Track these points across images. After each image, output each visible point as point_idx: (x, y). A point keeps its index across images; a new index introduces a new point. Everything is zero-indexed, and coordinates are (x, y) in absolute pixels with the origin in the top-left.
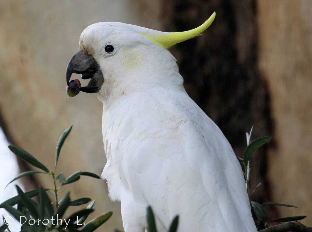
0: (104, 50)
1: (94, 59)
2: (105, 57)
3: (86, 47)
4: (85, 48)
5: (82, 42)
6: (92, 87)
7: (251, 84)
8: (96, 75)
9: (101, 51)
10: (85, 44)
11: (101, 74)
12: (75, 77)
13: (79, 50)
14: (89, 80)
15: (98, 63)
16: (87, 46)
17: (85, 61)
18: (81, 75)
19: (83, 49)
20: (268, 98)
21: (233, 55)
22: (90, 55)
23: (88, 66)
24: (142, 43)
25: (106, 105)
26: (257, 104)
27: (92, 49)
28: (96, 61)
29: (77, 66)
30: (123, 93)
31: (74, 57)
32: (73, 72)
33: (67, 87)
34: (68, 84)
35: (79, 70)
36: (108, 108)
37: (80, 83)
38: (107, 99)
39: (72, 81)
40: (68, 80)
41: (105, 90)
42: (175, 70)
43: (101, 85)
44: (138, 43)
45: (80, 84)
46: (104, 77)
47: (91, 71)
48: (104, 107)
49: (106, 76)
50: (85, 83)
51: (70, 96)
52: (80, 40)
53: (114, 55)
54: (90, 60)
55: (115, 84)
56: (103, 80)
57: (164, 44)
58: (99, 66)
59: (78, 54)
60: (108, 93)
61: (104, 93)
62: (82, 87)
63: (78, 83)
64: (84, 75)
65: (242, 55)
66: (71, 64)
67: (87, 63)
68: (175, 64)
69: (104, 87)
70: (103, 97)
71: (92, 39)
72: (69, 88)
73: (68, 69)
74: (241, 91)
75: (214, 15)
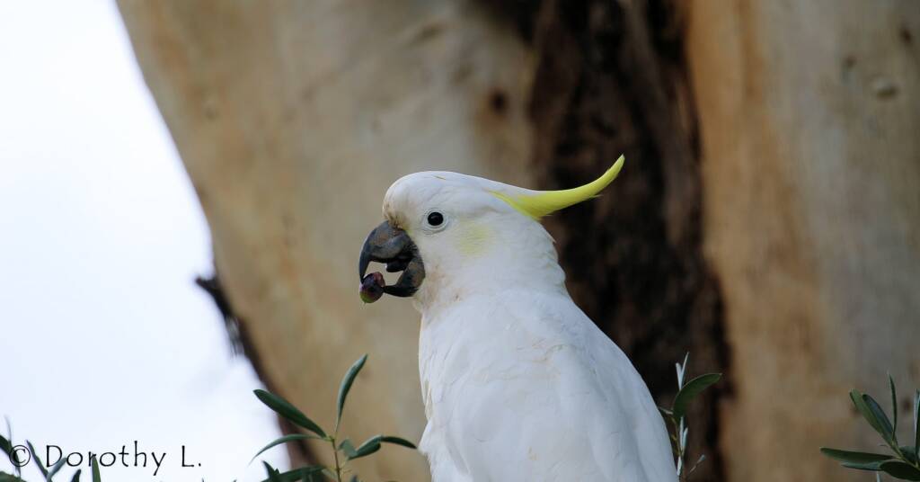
0: (427, 221)
1: (407, 237)
2: (428, 233)
3: (394, 216)
4: (392, 218)
5: (388, 206)
6: (403, 285)
7: (690, 282)
8: (412, 266)
9: (421, 223)
10: (392, 210)
11: (421, 263)
12: (375, 267)
13: (381, 221)
14: (400, 273)
15: (416, 243)
16: (397, 213)
17: (392, 240)
18: (386, 266)
19: (389, 219)
20: (719, 308)
21: (658, 230)
22: (402, 230)
23: (397, 250)
24: (493, 210)
25: (426, 317)
26: (701, 318)
27: (405, 219)
28: (413, 240)
29: (378, 248)
30: (457, 297)
31: (373, 233)
32: (371, 260)
33: (361, 285)
34: (363, 280)
35: (382, 256)
36: (429, 323)
37: (384, 278)
38: (428, 307)
39: (370, 275)
40: (362, 275)
41: (426, 292)
42: (552, 259)
43: (419, 284)
44: (485, 209)
45: (383, 281)
46: (426, 268)
47: (402, 257)
48: (423, 320)
49: (428, 268)
50: (392, 279)
51: (365, 301)
52: (385, 203)
53: (443, 230)
54: (401, 239)
55: (444, 281)
56: (423, 275)
57: (532, 211)
58: (416, 250)
59: (381, 228)
60: (431, 296)
61: (424, 298)
63: (380, 278)
64: (390, 264)
65: (675, 233)
66: (367, 246)
67: (395, 244)
68: (551, 247)
70: (422, 303)
71: (406, 202)
72: (364, 288)
73: (363, 254)
74: (672, 296)
75: (620, 161)
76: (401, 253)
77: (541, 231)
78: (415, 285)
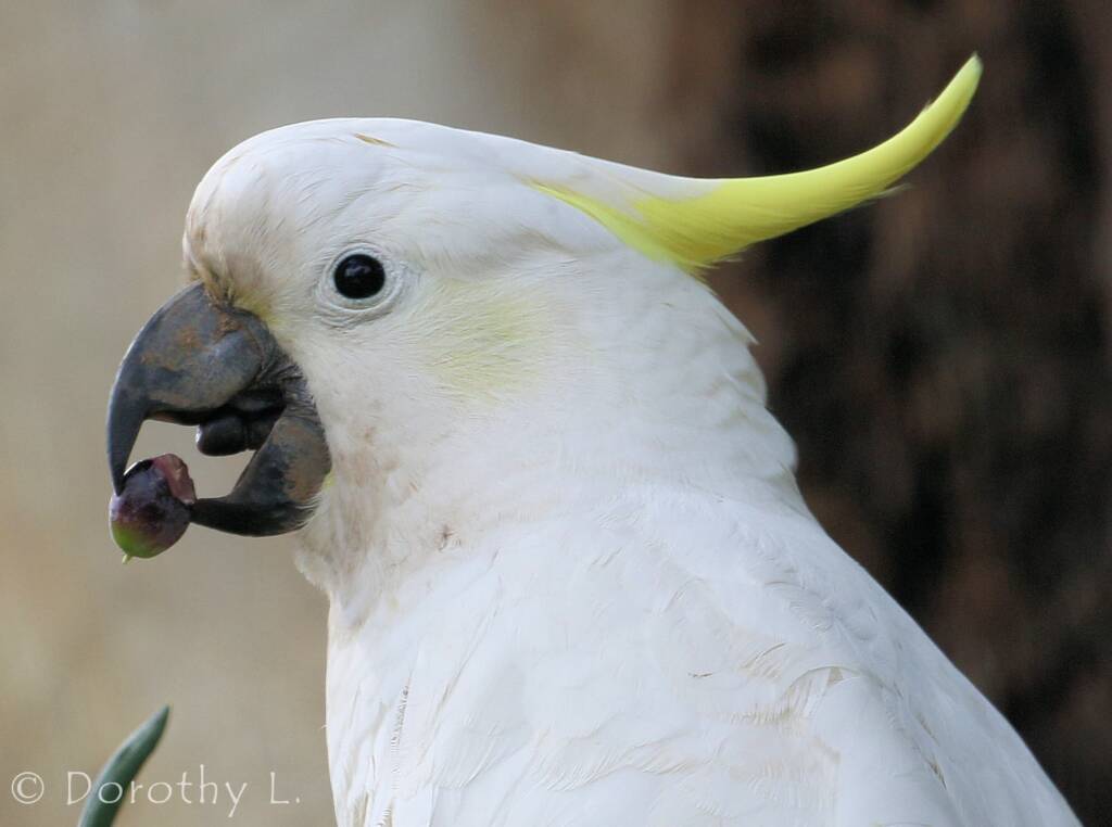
0: (331, 283)
1: (268, 336)
2: (336, 325)
3: (223, 270)
4: (215, 276)
5: (201, 236)
6: (258, 498)
8: (283, 432)
9: (310, 291)
10: (215, 248)
11: (313, 423)
12: (159, 439)
13: (182, 285)
14: (245, 457)
15: (297, 358)
16: (231, 260)
17: (217, 349)
18: (196, 434)
19: (205, 277)
22: (248, 314)
23: (232, 381)
24: (550, 244)
25: (346, 605)
27: (258, 279)
28: (284, 346)
29: (171, 377)
30: (445, 536)
31: (154, 326)
32: (148, 416)
33: (114, 500)
34: (121, 482)
35: (185, 403)
36: (358, 623)
37: (192, 474)
38: (350, 571)
39: (145, 466)
40: (118, 465)
41: (339, 521)
42: (747, 398)
43: (313, 486)
44: (526, 242)
45: (188, 484)
46: (328, 440)
47: (250, 405)
48: (336, 616)
49: (340, 438)
50: (217, 477)
51: (131, 552)
52: (191, 227)
53: (385, 312)
54: (245, 345)
55: (394, 482)
56: (322, 461)
57: (679, 243)
58: (297, 380)
59: (178, 307)
60: (358, 534)
61: (333, 537)
62: (198, 498)
63: (177, 474)
64: (211, 427)
66: (136, 369)
67: (228, 361)
68: (744, 361)
69: (330, 496)
70: (328, 558)
71: (260, 222)
72: (125, 508)
73: (121, 396)
75: (968, 75)
76: (246, 392)
77: (705, 307)
78: (292, 495)
